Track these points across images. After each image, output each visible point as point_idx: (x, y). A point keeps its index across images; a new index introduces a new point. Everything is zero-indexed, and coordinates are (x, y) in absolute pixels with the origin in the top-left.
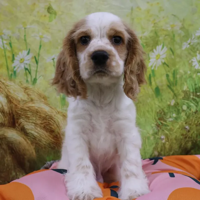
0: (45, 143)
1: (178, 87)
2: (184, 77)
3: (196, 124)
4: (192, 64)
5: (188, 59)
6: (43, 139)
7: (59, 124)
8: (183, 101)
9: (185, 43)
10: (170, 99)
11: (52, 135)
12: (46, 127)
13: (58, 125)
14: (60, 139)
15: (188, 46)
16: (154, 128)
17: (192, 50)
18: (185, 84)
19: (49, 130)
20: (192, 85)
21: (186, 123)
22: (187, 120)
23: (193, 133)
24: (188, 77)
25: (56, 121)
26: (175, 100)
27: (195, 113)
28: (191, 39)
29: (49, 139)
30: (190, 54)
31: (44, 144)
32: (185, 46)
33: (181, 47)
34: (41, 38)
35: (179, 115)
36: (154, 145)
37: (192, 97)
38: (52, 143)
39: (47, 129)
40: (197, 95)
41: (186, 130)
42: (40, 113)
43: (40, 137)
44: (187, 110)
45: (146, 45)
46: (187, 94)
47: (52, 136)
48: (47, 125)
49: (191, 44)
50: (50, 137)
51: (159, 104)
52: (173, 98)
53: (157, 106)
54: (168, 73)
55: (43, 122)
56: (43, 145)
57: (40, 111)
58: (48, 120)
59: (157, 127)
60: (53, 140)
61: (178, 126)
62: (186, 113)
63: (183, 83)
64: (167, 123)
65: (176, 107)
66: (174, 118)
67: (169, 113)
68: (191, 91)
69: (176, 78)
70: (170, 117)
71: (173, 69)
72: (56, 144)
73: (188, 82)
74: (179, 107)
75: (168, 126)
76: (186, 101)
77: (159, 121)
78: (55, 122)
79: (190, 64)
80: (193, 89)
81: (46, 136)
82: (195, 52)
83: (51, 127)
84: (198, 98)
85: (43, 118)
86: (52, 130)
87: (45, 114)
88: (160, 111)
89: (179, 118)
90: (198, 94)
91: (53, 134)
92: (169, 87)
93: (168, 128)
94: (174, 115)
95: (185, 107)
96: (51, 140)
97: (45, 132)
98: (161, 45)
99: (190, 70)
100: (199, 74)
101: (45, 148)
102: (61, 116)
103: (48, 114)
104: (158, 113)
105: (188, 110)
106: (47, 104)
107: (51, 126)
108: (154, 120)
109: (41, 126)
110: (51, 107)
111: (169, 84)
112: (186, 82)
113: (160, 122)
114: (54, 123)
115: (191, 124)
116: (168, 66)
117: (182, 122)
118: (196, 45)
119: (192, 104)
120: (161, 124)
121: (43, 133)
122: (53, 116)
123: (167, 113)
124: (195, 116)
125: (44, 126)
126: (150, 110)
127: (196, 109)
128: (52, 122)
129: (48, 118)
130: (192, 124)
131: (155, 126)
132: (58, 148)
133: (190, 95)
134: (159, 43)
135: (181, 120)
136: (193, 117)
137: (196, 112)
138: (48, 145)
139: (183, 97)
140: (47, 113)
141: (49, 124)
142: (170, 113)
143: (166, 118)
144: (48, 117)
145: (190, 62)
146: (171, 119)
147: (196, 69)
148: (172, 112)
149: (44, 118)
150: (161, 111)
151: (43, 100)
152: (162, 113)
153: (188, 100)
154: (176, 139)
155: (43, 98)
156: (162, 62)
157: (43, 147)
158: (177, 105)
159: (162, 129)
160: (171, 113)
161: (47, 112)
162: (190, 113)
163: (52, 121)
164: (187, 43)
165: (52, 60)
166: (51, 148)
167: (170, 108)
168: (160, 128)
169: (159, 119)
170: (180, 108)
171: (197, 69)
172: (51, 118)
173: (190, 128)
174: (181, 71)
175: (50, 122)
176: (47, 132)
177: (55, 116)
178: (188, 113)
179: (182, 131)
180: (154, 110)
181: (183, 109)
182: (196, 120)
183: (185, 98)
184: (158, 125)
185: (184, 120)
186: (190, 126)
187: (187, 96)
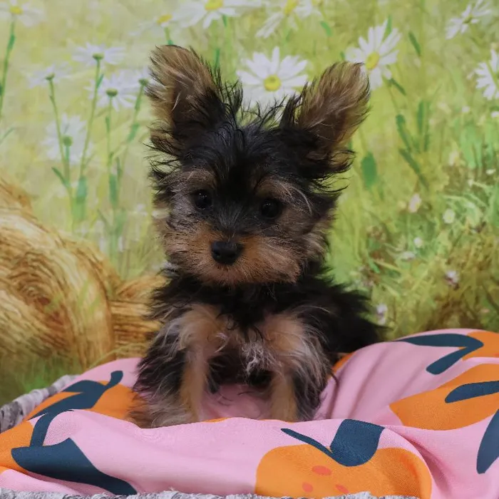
0: (19, 338)
1: (433, 157)
2: (451, 123)
3: (480, 263)
4: (477, 84)
5: (464, 67)
6: (14, 327)
7: (64, 280)
8: (446, 197)
9: (453, 20)
10: (406, 192)
11: (42, 312)
12: (25, 287)
13: (62, 282)
14: (66, 327)
15: (465, 26)
17: (474, 40)
18: (454, 144)
19: (36, 298)
20: (474, 150)
21: (449, 263)
22: (452, 251)
23: (466, 291)
24: (462, 123)
25: (56, 270)
26: (421, 196)
27: (479, 230)
28: (473, 5)
29: (33, 324)
30: (469, 51)
31: (18, 343)
32: (455, 27)
33: (442, 31)
34: (13, 14)
35: (433, 240)
37: (471, 182)
38: (42, 339)
39: (29, 294)
40: (487, 175)
41: (450, 283)
42: (8, 245)
43: (6, 319)
44: (454, 222)
45: (337, 25)
46: (458, 175)
47: (41, 316)
48: (29, 281)
49: (474, 21)
50: (38, 319)
51: (373, 209)
52: (417, 190)
53: (367, 215)
54: (402, 113)
55: (15, 273)
56: (14, 344)
57: (9, 238)
58: (33, 267)
59: (365, 278)
60: (44, 328)
61: (425, 273)
62: (452, 233)
63: (448, 144)
64: (396, 265)
65: (424, 217)
66: (417, 249)
67: (403, 237)
68: (472, 165)
69: (428, 127)
70: (406, 248)
71: (419, 99)
72: (52, 341)
73: (463, 139)
74: (432, 216)
75: (399, 274)
76: (455, 198)
77: (371, 261)
78: (51, 271)
79: (471, 85)
80: (476, 162)
81: (23, 317)
82: (485, 46)
83: (39, 289)
84: (488, 184)
85: (16, 261)
86: (44, 296)
87: (21, 248)
88: (375, 229)
89: (432, 248)
90: (490, 172)
91: (47, 309)
92: (405, 154)
93: (399, 281)
94: (419, 242)
95: (449, 217)
96: (39, 330)
97: (21, 304)
98: (381, 22)
99: (471, 104)
100: (496, 114)
101: (19, 353)
102: (72, 253)
103: (33, 249)
104: (369, 235)
105: (458, 223)
106: (30, 217)
107: (40, 285)
108: (359, 259)
109: (9, 286)
110: (41, 227)
111: (404, 147)
112: (457, 139)
113: (376, 264)
114: (50, 277)
115: (464, 264)
116: (402, 90)
117: (437, 258)
118: (490, 25)
119: (470, 205)
120: (377, 271)
121: (15, 306)
122: (47, 254)
123: (399, 235)
124: (479, 240)
125: (20, 284)
126: (346, 227)
127: (481, 219)
128: (46, 274)
129: (34, 260)
130: (469, 264)
131: (360, 274)
132: (59, 354)
133: (467, 178)
134: (376, 17)
135: (436, 254)
136: (472, 242)
137: (481, 227)
138: (29, 344)
139: (446, 187)
140: (29, 245)
141: (34, 278)
142: (406, 234)
143: (393, 251)
144: (30, 256)
145: (469, 77)
146: (407, 255)
147: (486, 99)
148: (413, 232)
149: (21, 261)
150: (380, 228)
151: (18, 205)
152: (381, 234)
153: (460, 195)
154: (416, 312)
155: (20, 197)
156: (384, 78)
157: (14, 351)
158: (427, 209)
159: (380, 286)
160: (410, 236)
161: (29, 242)
162: (462, 232)
163: (46, 270)
164: (461, 17)
165: (47, 82)
166: (40, 353)
167: (405, 221)
168: (375, 282)
169: (374, 255)
170: (436, 220)
171: (490, 98)
172: (41, 260)
173: (462, 277)
174: (443, 106)
175: (38, 272)
176: (27, 302)
177: (52, 253)
178: (455, 232)
179: (435, 286)
180: (358, 227)
181: (443, 220)
182: (481, 251)
183: (450, 190)
184: (370, 273)
185: (444, 253)
186: (463, 271)
187: (459, 181)
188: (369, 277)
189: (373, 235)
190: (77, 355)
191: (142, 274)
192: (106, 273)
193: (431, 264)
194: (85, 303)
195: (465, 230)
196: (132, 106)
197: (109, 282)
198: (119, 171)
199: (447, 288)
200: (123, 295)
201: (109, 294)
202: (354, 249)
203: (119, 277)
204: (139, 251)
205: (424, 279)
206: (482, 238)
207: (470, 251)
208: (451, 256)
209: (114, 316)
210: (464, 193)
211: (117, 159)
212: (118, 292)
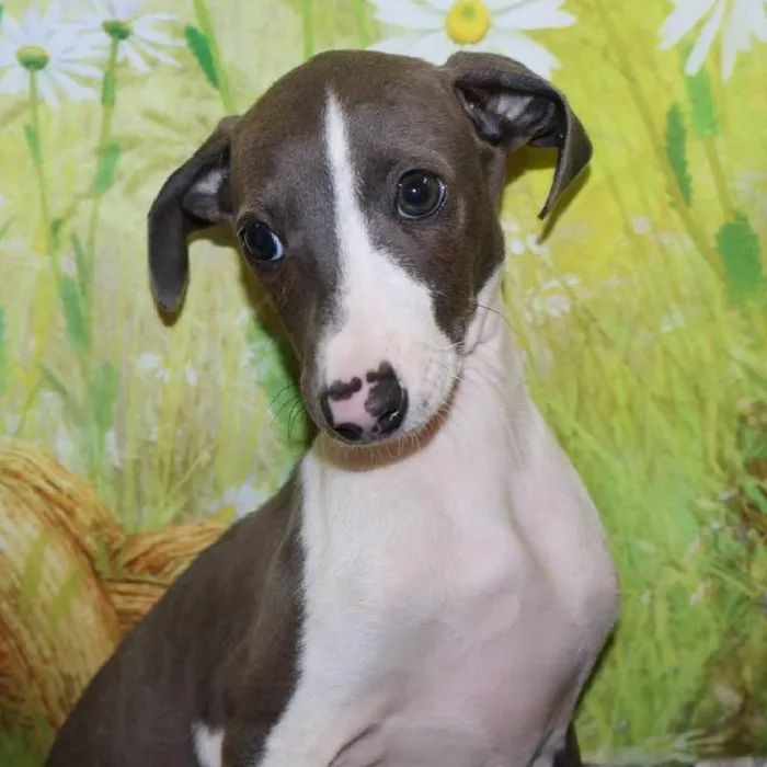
16: (716, 525)
36: (713, 643)
51: (753, 359)
53: (736, 371)
77: (750, 482)
104: (743, 419)
126: (681, 394)
131: (723, 509)
180: (715, 397)
184: (747, 510)
188: (745, 517)
189: (752, 421)
190: (42, 709)
191: (177, 521)
192: (84, 517)
194: (42, 588)
196: (94, 95)
197: (98, 539)
198: (84, 266)
200: (139, 567)
201: (102, 566)
202: (705, 451)
203: (120, 528)
204: (162, 464)
209: (122, 615)
211: (74, 238)
212: (124, 558)
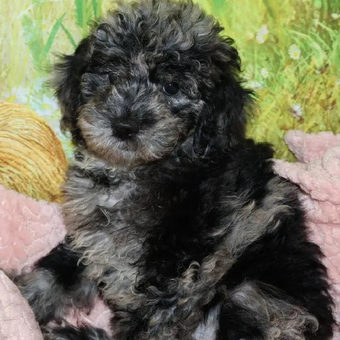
8: (292, 31)
21: (295, 97)
22: (298, 87)
23: (313, 127)
26: (268, 29)
27: (322, 70)
35: (279, 73)
37: (317, 22)
40: (332, 18)
41: (294, 115)
44: (300, 61)
46: (305, 12)
52: (265, 21)
61: (273, 105)
62: (298, 69)
65: (271, 49)
66: (263, 79)
67: (250, 66)
68: (318, 4)
70: (253, 77)
74: (279, 49)
76: (303, 35)
84: (333, 28)
89: (278, 81)
90: (335, 16)
95: (295, 52)
105: (304, 61)
115: (307, 101)
117: (285, 92)
119: (316, 46)
124: (321, 80)
127: (325, 61)
130: (312, 100)
133: (313, 17)
135: (283, 87)
136: (316, 81)
137: (324, 68)
139: (292, 21)
146: (253, 84)
148: (260, 62)
153: (306, 33)
158: (273, 41)
160: (257, 66)
162: (308, 71)
170: (282, 53)
173: (306, 110)
178: (301, 69)
179: (282, 118)
181: (289, 55)
182: (323, 90)
183: (296, 25)
185: (290, 88)
186: (307, 106)
187: (304, 18)
193: (279, 97)
195: (310, 70)
199: (292, 119)
205: (272, 110)
206: (324, 78)
207: (313, 89)
208: (296, 93)
210: (309, 32)
